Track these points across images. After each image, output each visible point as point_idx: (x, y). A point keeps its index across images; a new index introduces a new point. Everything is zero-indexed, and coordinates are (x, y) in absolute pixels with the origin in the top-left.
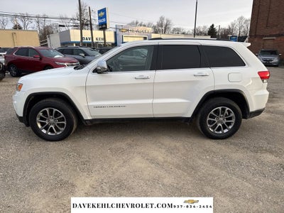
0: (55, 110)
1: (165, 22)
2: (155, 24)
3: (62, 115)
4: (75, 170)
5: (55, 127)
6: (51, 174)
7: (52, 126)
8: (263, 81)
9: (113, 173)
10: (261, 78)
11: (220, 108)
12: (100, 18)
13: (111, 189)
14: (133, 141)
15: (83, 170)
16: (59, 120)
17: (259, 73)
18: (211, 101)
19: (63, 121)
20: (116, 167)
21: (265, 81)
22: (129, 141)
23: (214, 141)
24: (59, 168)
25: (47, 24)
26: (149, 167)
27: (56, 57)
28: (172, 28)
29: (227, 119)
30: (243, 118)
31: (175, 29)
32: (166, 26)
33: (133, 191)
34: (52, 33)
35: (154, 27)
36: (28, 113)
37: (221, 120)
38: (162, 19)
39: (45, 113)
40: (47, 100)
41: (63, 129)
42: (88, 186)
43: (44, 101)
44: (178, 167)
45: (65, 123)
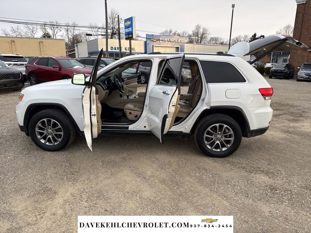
0: (53, 120)
1: (201, 31)
2: (191, 33)
3: (60, 126)
4: (62, 179)
5: (53, 138)
6: (39, 181)
7: (50, 136)
8: (265, 98)
9: (97, 184)
10: (263, 95)
11: (217, 125)
12: (126, 27)
13: (89, 198)
14: (128, 155)
15: (69, 180)
16: (57, 131)
17: (260, 90)
18: (209, 117)
19: (61, 131)
20: (102, 178)
21: (267, 98)
22: (125, 155)
23: (211, 158)
24: (48, 176)
25: (77, 32)
26: (134, 180)
27: (75, 67)
28: (209, 37)
29: (226, 137)
30: (243, 136)
31: (212, 39)
32: (203, 35)
33: (109, 201)
34: (82, 42)
35: (190, 36)
36: (28, 123)
37: (219, 138)
38: (198, 27)
39: (43, 123)
40: (45, 111)
41: (60, 140)
42: (68, 194)
43: (43, 111)
44: (163, 182)
45: (62, 133)
